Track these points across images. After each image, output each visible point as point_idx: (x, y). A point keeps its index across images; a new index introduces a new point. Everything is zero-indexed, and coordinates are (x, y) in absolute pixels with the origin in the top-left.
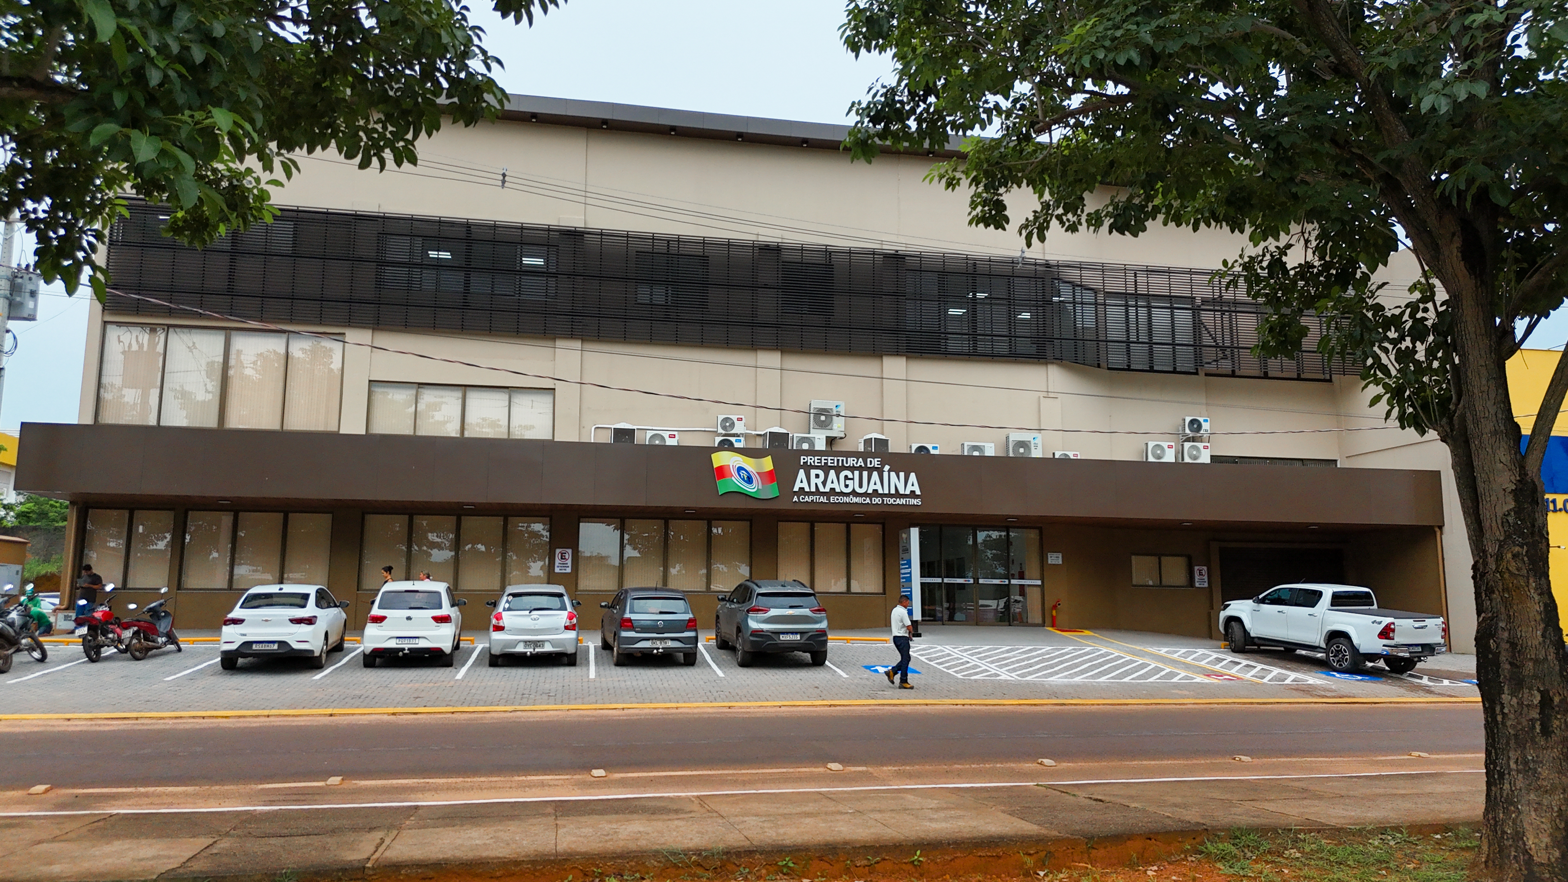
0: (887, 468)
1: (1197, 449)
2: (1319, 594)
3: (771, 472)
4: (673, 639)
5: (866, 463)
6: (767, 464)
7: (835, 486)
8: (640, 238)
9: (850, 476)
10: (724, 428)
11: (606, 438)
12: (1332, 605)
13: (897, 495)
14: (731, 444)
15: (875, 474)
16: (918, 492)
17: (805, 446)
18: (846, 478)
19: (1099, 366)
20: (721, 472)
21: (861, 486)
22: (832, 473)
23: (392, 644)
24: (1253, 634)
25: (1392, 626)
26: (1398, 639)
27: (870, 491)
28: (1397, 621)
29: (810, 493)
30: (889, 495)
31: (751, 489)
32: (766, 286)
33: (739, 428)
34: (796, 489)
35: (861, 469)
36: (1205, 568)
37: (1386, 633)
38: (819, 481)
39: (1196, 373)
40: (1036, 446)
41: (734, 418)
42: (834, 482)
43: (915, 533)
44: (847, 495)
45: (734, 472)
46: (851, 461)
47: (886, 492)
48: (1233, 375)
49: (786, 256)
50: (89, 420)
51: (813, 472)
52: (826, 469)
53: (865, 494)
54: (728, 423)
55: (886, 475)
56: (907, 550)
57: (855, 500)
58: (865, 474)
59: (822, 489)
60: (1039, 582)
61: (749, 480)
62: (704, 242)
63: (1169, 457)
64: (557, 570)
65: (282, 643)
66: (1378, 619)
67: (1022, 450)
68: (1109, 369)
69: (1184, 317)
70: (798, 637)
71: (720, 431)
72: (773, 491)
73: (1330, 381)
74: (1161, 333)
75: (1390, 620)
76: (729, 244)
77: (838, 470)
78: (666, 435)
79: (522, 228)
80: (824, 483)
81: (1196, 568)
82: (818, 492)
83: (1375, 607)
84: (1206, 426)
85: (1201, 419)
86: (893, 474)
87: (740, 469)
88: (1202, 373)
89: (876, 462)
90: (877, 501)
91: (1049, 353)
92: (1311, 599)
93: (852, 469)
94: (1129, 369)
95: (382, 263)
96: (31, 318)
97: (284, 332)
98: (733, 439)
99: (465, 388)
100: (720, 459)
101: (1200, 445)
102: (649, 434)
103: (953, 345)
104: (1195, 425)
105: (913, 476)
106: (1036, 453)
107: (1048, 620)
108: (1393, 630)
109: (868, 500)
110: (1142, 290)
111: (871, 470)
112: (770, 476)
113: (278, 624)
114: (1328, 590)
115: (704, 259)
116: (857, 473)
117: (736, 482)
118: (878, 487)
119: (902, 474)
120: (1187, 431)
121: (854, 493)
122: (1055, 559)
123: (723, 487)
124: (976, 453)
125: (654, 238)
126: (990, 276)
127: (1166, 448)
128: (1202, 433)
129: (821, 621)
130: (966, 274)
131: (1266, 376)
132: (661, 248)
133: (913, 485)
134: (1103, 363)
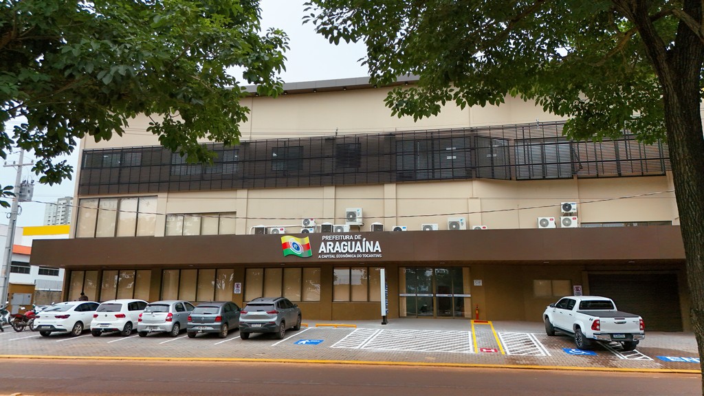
0: (364, 239)
1: (569, 220)
2: (575, 302)
3: (308, 244)
5: (354, 238)
6: (307, 240)
7: (339, 249)
8: (273, 141)
9: (346, 244)
10: (305, 224)
12: (580, 308)
13: (369, 252)
14: (308, 231)
15: (358, 242)
16: (380, 251)
17: (339, 231)
18: (344, 245)
19: (511, 179)
20: (285, 245)
21: (351, 249)
22: (337, 243)
23: (98, 327)
25: (598, 322)
26: (602, 330)
27: (356, 251)
28: (601, 319)
29: (326, 254)
30: (365, 253)
31: (298, 253)
32: (328, 157)
33: (312, 224)
34: (320, 252)
35: (351, 240)
36: (581, 287)
38: (331, 248)
39: (573, 178)
40: (462, 224)
42: (339, 248)
43: (383, 271)
44: (345, 254)
46: (347, 237)
47: (364, 251)
48: (598, 177)
49: (338, 142)
51: (328, 243)
52: (334, 241)
53: (353, 253)
54: (307, 222)
55: (364, 243)
57: (349, 256)
58: (353, 243)
59: (332, 252)
60: (470, 296)
61: (298, 249)
62: (300, 140)
63: (552, 225)
64: (235, 292)
65: (52, 326)
66: (592, 317)
67: (454, 226)
68: (517, 180)
69: (564, 148)
71: (303, 226)
72: (310, 253)
73: (665, 175)
74: (550, 158)
75: (597, 318)
76: (311, 140)
77: (340, 241)
78: (279, 229)
80: (333, 248)
81: (574, 287)
82: (330, 253)
84: (574, 207)
85: (571, 203)
86: (367, 242)
87: (294, 243)
88: (575, 178)
89: (359, 237)
90: (359, 256)
91: (474, 175)
93: (347, 241)
95: (171, 165)
96: (28, 200)
97: (136, 197)
98: (308, 229)
100: (284, 240)
101: (571, 218)
102: (272, 229)
104: (567, 207)
105: (377, 243)
106: (463, 228)
108: (599, 325)
109: (355, 256)
110: (527, 137)
111: (356, 241)
112: (308, 246)
113: (51, 318)
114: (578, 299)
115: (301, 148)
116: (349, 243)
117: (292, 250)
118: (360, 249)
119: (372, 242)
120: (563, 211)
121: (348, 252)
122: (478, 283)
123: (286, 252)
124: (428, 229)
125: (278, 141)
126: (439, 139)
127: (549, 220)
128: (571, 211)
129: (272, 317)
130: (427, 139)
131: (620, 176)
132: (282, 145)
133: (378, 247)
134: (514, 178)
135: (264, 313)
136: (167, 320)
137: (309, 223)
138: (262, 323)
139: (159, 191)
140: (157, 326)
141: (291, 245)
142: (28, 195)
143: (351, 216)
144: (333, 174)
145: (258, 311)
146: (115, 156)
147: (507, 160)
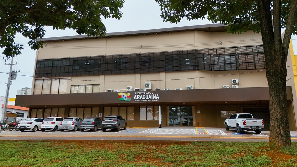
0: (152, 94)
2: (237, 115)
3: (129, 96)
4: (89, 126)
6: (129, 94)
11: (106, 92)
13: (154, 99)
18: (144, 96)
19: (212, 70)
20: (120, 97)
22: (141, 95)
23: (44, 127)
26: (247, 125)
27: (149, 99)
29: (137, 100)
33: (131, 89)
34: (134, 99)
35: (147, 94)
38: (139, 97)
39: (236, 70)
42: (142, 97)
43: (160, 107)
45: (122, 96)
47: (152, 98)
48: (247, 69)
51: (138, 95)
55: (152, 95)
59: (139, 99)
60: (195, 117)
61: (125, 98)
62: (126, 55)
63: (228, 87)
64: (99, 117)
67: (189, 89)
68: (214, 71)
69: (233, 57)
71: (127, 89)
72: (130, 99)
74: (227, 61)
76: (130, 55)
78: (117, 91)
85: (236, 80)
87: (124, 96)
88: (238, 69)
89: (150, 93)
91: (197, 69)
93: (145, 94)
96: (15, 79)
97: (59, 78)
100: (120, 94)
101: (236, 85)
102: (114, 91)
104: (234, 81)
106: (192, 89)
108: (246, 122)
111: (149, 95)
112: (129, 97)
117: (123, 98)
119: (155, 95)
120: (233, 83)
121: (145, 99)
122: (198, 112)
123: (120, 99)
125: (117, 55)
126: (183, 54)
128: (236, 83)
129: (115, 122)
130: (178, 54)
132: (118, 57)
133: (158, 97)
134: (213, 70)
135: (112, 121)
136: (72, 124)
137: (129, 88)
138: (111, 125)
139: (68, 76)
140: (68, 127)
142: (15, 77)
143: (147, 85)
144: (139, 69)
145: (109, 120)
146: (50, 62)
147: (210, 62)
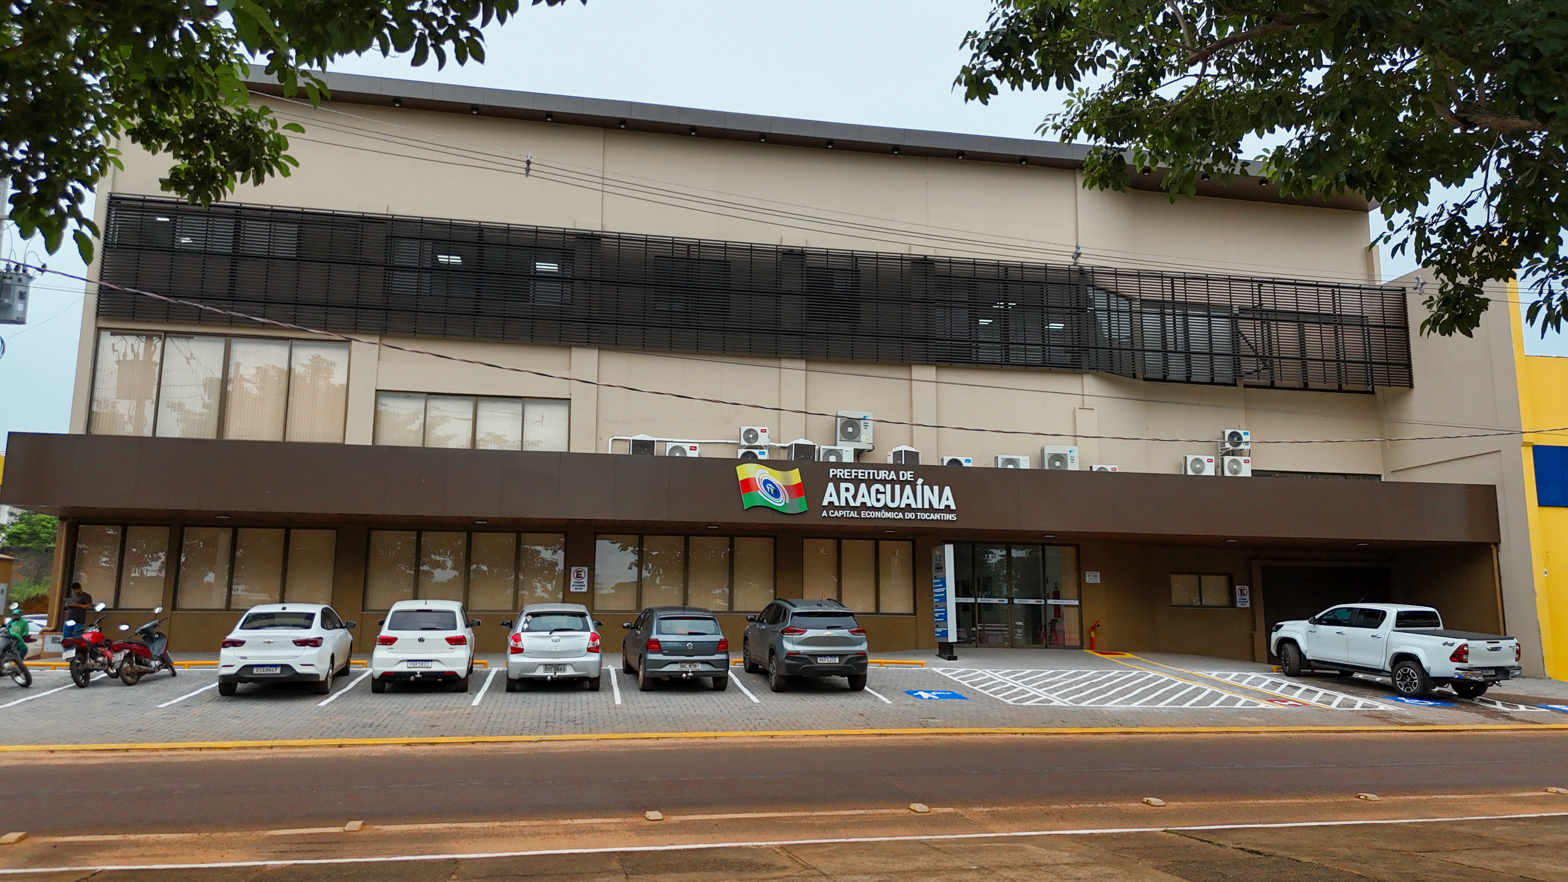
0: (920, 481)
1: (1237, 462)
2: (1384, 614)
3: (798, 485)
4: (703, 662)
5: (898, 476)
6: (795, 477)
7: (866, 499)
8: (660, 242)
9: (882, 489)
10: (747, 440)
11: (624, 449)
12: (1397, 626)
13: (932, 509)
14: (755, 456)
15: (908, 488)
16: (953, 507)
17: (833, 459)
18: (878, 491)
19: (1134, 377)
20: (747, 485)
21: (893, 500)
23: (403, 668)
24: (1309, 657)
25: (1466, 649)
26: (1472, 662)
27: (903, 506)
28: (1471, 643)
30: (923, 510)
31: (778, 503)
32: (789, 293)
33: (763, 440)
34: (825, 503)
35: (893, 482)
36: (1247, 587)
37: (1459, 655)
39: (1235, 385)
40: (1073, 460)
41: (758, 429)
42: (865, 496)
43: (949, 549)
44: (878, 509)
46: (883, 474)
47: (920, 506)
49: (810, 261)
50: (80, 430)
51: (843, 486)
52: (857, 482)
53: (898, 509)
54: (751, 435)
55: (919, 488)
56: (941, 568)
57: (888, 515)
58: (897, 487)
59: (852, 503)
60: (1076, 603)
61: (776, 494)
62: (725, 247)
63: (1209, 470)
64: (572, 589)
65: (286, 667)
66: (1450, 640)
67: (1058, 464)
69: (1221, 326)
70: (837, 660)
71: (743, 442)
72: (801, 505)
73: (1373, 393)
74: (1198, 342)
75: (1463, 641)
76: (751, 249)
77: (869, 483)
78: (687, 447)
79: (537, 231)
80: (855, 497)
81: (1238, 587)
82: (848, 507)
83: (1441, 627)
84: (1246, 439)
85: (1241, 432)
86: (927, 488)
87: (766, 482)
88: (1240, 385)
89: (908, 475)
90: (910, 516)
91: (1085, 364)
92: (1374, 619)
93: (884, 482)
94: (1164, 380)
95: (390, 268)
96: (21, 321)
97: (287, 339)
98: (756, 452)
99: (477, 398)
100: (745, 471)
101: (1241, 459)
102: (669, 446)
103: (984, 354)
104: (1235, 438)
105: (947, 490)
106: (1073, 466)
107: (1086, 641)
108: (1467, 653)
109: (901, 516)
110: (1180, 298)
111: (903, 484)
112: (797, 490)
113: (282, 646)
114: (1392, 610)
115: (725, 263)
116: (888, 486)
117: (763, 496)
118: (911, 501)
119: (936, 488)
121: (886, 508)
122: (1093, 578)
123: (748, 501)
124: (1011, 466)
125: (674, 242)
126: (1022, 282)
127: (1205, 461)
128: (1242, 446)
130: (996, 280)
131: (1306, 388)
132: (681, 252)
133: (948, 499)
137: (756, 437)
139: (356, 328)
141: (760, 485)
143: (851, 428)
144: (801, 334)
145: (829, 628)
